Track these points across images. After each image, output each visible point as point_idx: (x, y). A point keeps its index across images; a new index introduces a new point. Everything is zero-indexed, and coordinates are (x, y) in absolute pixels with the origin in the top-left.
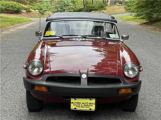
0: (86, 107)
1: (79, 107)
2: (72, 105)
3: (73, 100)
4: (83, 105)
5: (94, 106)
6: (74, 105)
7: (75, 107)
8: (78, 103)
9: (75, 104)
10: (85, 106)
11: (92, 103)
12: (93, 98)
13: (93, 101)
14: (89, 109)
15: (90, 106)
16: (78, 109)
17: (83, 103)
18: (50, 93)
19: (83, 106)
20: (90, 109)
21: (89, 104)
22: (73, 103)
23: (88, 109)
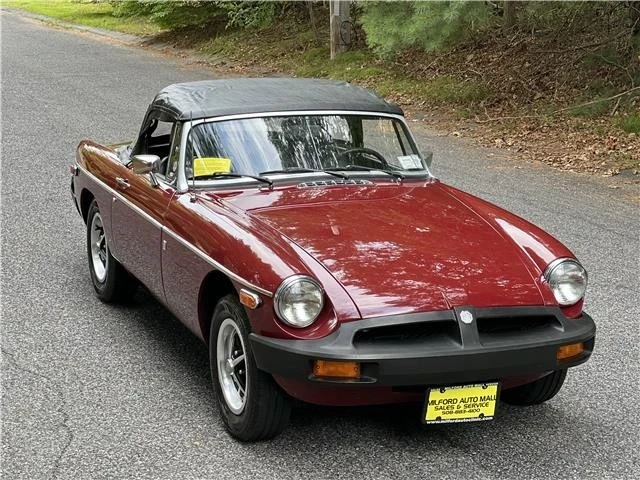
0: (470, 411)
1: (451, 413)
2: (430, 409)
3: (435, 395)
4: (462, 404)
5: (492, 404)
6: (437, 409)
7: (439, 413)
8: (448, 402)
9: (441, 404)
10: (468, 410)
11: (489, 398)
12: (492, 381)
13: (492, 390)
14: (477, 414)
15: (481, 405)
16: (447, 418)
17: (462, 401)
18: (375, 380)
19: (462, 409)
20: (482, 415)
21: (478, 403)
22: (434, 402)
23: (473, 416)
